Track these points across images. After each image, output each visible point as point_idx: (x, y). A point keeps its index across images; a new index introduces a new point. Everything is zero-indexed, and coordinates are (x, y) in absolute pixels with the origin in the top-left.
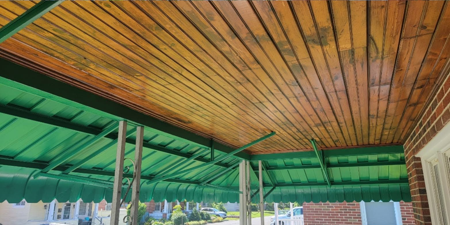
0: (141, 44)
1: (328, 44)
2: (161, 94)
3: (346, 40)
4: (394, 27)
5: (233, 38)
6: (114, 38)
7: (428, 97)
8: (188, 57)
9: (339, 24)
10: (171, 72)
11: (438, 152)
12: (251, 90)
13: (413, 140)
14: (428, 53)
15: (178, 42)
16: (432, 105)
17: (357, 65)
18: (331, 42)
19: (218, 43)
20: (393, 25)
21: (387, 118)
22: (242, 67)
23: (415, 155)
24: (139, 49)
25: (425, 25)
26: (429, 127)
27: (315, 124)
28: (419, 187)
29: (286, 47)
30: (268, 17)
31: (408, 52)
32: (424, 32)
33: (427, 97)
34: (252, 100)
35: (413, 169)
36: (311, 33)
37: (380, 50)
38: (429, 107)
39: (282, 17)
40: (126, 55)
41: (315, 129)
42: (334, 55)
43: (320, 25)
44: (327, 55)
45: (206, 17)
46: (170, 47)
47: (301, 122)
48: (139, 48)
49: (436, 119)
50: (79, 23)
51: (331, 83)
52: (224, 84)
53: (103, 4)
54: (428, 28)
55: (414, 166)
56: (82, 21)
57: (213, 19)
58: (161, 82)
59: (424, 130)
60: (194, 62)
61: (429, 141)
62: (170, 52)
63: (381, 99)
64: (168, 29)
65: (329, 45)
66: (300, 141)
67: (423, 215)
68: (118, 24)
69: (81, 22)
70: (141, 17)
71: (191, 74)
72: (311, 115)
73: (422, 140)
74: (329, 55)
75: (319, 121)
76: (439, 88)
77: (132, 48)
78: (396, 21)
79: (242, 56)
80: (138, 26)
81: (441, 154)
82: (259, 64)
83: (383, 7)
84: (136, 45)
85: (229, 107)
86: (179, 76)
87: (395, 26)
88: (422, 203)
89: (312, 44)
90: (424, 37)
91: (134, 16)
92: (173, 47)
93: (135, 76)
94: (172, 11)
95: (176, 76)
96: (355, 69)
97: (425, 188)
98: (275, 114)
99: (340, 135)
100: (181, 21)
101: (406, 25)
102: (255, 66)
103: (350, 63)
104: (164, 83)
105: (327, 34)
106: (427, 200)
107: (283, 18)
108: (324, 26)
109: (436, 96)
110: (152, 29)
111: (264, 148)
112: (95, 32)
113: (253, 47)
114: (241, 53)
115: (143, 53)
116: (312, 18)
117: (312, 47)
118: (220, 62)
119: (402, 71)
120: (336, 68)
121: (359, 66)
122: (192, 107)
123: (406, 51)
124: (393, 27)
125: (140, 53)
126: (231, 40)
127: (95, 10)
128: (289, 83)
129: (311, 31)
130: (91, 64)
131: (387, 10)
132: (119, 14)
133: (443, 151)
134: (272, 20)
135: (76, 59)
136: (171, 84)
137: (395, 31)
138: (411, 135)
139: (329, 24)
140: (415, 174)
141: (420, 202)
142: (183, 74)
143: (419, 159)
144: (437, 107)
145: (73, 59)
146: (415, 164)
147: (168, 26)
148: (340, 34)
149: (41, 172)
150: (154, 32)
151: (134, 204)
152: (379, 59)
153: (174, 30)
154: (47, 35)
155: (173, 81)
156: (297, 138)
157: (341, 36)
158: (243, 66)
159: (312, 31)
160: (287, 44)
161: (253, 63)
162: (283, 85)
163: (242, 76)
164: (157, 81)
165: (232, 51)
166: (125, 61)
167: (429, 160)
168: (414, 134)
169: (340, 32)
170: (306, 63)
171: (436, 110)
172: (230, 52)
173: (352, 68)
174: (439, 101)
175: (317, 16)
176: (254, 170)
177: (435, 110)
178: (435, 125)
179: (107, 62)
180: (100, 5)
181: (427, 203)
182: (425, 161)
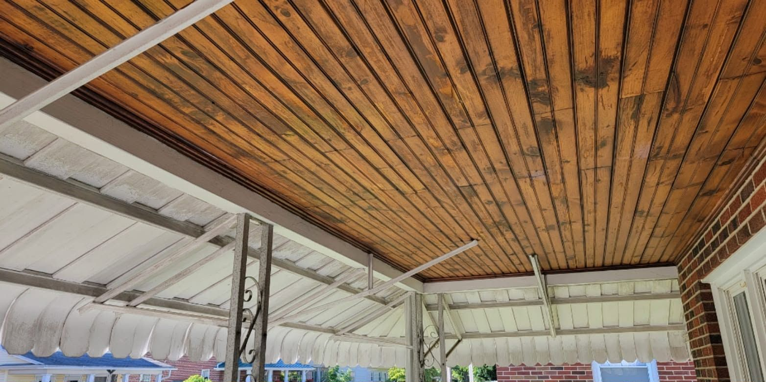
0: (315, 80)
1: (607, 85)
2: (314, 168)
3: (637, 79)
4: (713, 60)
5: (463, 72)
6: (275, 69)
7: (736, 180)
8: (381, 104)
9: (632, 54)
10: (345, 129)
11: (745, 270)
12: (462, 163)
13: (698, 255)
14: (754, 104)
15: (374, 78)
16: (742, 192)
17: (640, 123)
18: (612, 83)
19: (435, 81)
20: (713, 57)
21: (663, 217)
22: (460, 122)
23: (701, 280)
24: (306, 88)
25: (760, 58)
26: (735, 229)
27: (546, 227)
28: (710, 332)
29: (540, 89)
30: (529, 38)
31: (725, 101)
32: (755, 68)
33: (733, 180)
34: (458, 181)
35: (697, 303)
36: (586, 66)
37: (683, 97)
38: (735, 197)
39: (549, 38)
40: (283, 97)
41: (544, 235)
42: (611, 105)
43: (603, 54)
44: (600, 104)
45: (434, 35)
46: (359, 86)
47: (526, 222)
48: (309, 85)
49: (750, 213)
50: (229, 41)
51: (593, 152)
52: (423, 153)
53: (279, 11)
54: (763, 63)
55: (700, 299)
56: (234, 39)
57: (442, 40)
58: (322, 147)
59: (724, 235)
60: (387, 113)
61: (733, 252)
62: (355, 95)
63: (662, 183)
64: (366, 55)
65: (607, 87)
66: (512, 257)
67: (718, 378)
68: (292, 44)
69: (232, 40)
70: (331, 34)
71: (375, 134)
72: (545, 210)
73: (718, 252)
74: (603, 104)
75: (552, 221)
76: (758, 164)
77: (297, 87)
78: (719, 50)
79: (467, 104)
80: (321, 48)
81: (752, 275)
82: (489, 117)
83: (705, 26)
84: (305, 82)
85: (416, 193)
86: (355, 136)
87: (716, 58)
88: (715, 358)
89: (582, 84)
90: (753, 77)
91: (321, 32)
92: (362, 86)
93: (283, 136)
94: (384, 25)
95: (350, 136)
96: (636, 128)
97: (718, 333)
98: (487, 206)
99: (579, 247)
100: (392, 42)
101: (731, 56)
102: (482, 122)
103: (631, 118)
104: (325, 148)
105: (610, 69)
106: (724, 353)
107: (551, 39)
108: (609, 55)
109: (750, 178)
110: (341, 55)
111: (449, 270)
112: (248, 57)
113: (490, 87)
114: (467, 97)
115: (312, 96)
116: (594, 41)
117: (581, 89)
118: (429, 113)
119: (707, 134)
120: (607, 127)
121: (643, 123)
122: (356, 192)
123: (722, 101)
124: (711, 60)
125: (307, 96)
126: (459, 75)
127: (264, 21)
128: (527, 152)
129: (587, 62)
130: (219, 114)
131: (710, 31)
132: (299, 28)
133: (753, 269)
134: (533, 44)
135: (198, 103)
136: (336, 150)
137: (713, 67)
138: (694, 247)
139: (618, 52)
140: (702, 312)
141: (712, 356)
142: (363, 133)
143: (707, 286)
144: (752, 195)
145: (193, 104)
146: (701, 294)
147: (369, 50)
148: (630, 70)
149: (94, 302)
150: (342, 60)
151: (259, 354)
152: (677, 112)
153: (374, 57)
154: (167, 61)
155: (341, 145)
156: (510, 252)
157: (629, 73)
158: (462, 121)
159: (589, 63)
160: (545, 84)
161: (480, 116)
162: (515, 154)
163: (455, 139)
164: (316, 145)
165: (455, 94)
166: (276, 109)
167: (725, 288)
168: (702, 244)
169: (630, 66)
170: (564, 116)
171: (752, 199)
172: (451, 96)
173: (632, 127)
174: (758, 185)
175: (604, 39)
176: (427, 310)
177: (748, 200)
178: (748, 225)
179: (246, 111)
180: (275, 12)
181: (724, 358)
182: (718, 288)
